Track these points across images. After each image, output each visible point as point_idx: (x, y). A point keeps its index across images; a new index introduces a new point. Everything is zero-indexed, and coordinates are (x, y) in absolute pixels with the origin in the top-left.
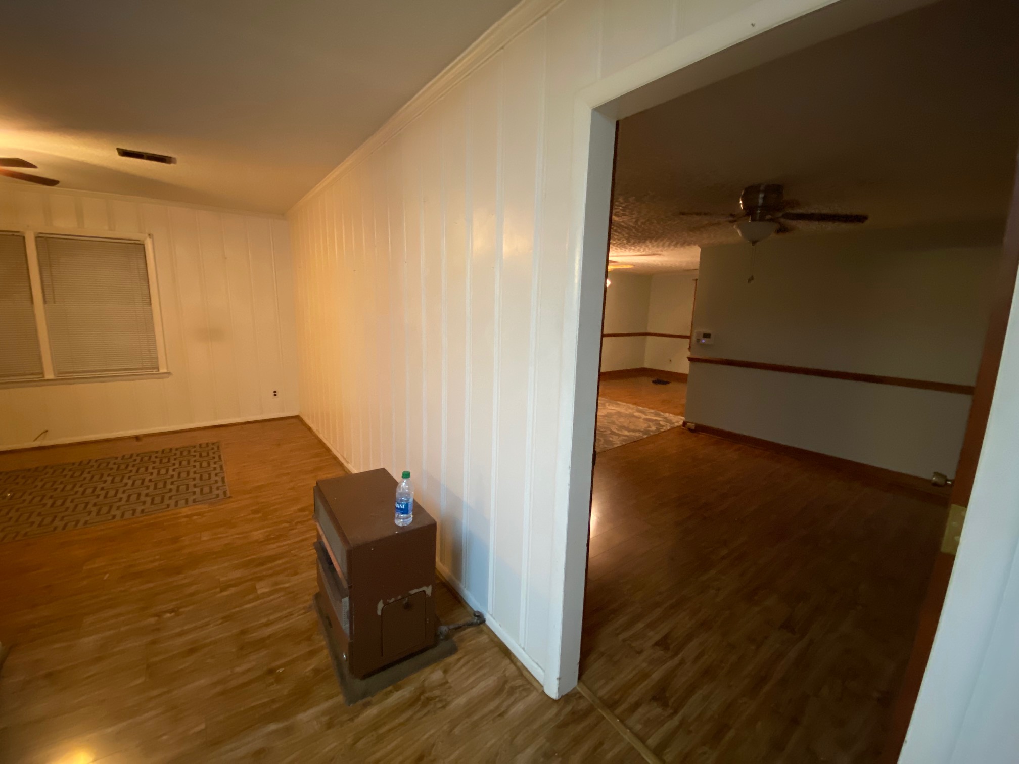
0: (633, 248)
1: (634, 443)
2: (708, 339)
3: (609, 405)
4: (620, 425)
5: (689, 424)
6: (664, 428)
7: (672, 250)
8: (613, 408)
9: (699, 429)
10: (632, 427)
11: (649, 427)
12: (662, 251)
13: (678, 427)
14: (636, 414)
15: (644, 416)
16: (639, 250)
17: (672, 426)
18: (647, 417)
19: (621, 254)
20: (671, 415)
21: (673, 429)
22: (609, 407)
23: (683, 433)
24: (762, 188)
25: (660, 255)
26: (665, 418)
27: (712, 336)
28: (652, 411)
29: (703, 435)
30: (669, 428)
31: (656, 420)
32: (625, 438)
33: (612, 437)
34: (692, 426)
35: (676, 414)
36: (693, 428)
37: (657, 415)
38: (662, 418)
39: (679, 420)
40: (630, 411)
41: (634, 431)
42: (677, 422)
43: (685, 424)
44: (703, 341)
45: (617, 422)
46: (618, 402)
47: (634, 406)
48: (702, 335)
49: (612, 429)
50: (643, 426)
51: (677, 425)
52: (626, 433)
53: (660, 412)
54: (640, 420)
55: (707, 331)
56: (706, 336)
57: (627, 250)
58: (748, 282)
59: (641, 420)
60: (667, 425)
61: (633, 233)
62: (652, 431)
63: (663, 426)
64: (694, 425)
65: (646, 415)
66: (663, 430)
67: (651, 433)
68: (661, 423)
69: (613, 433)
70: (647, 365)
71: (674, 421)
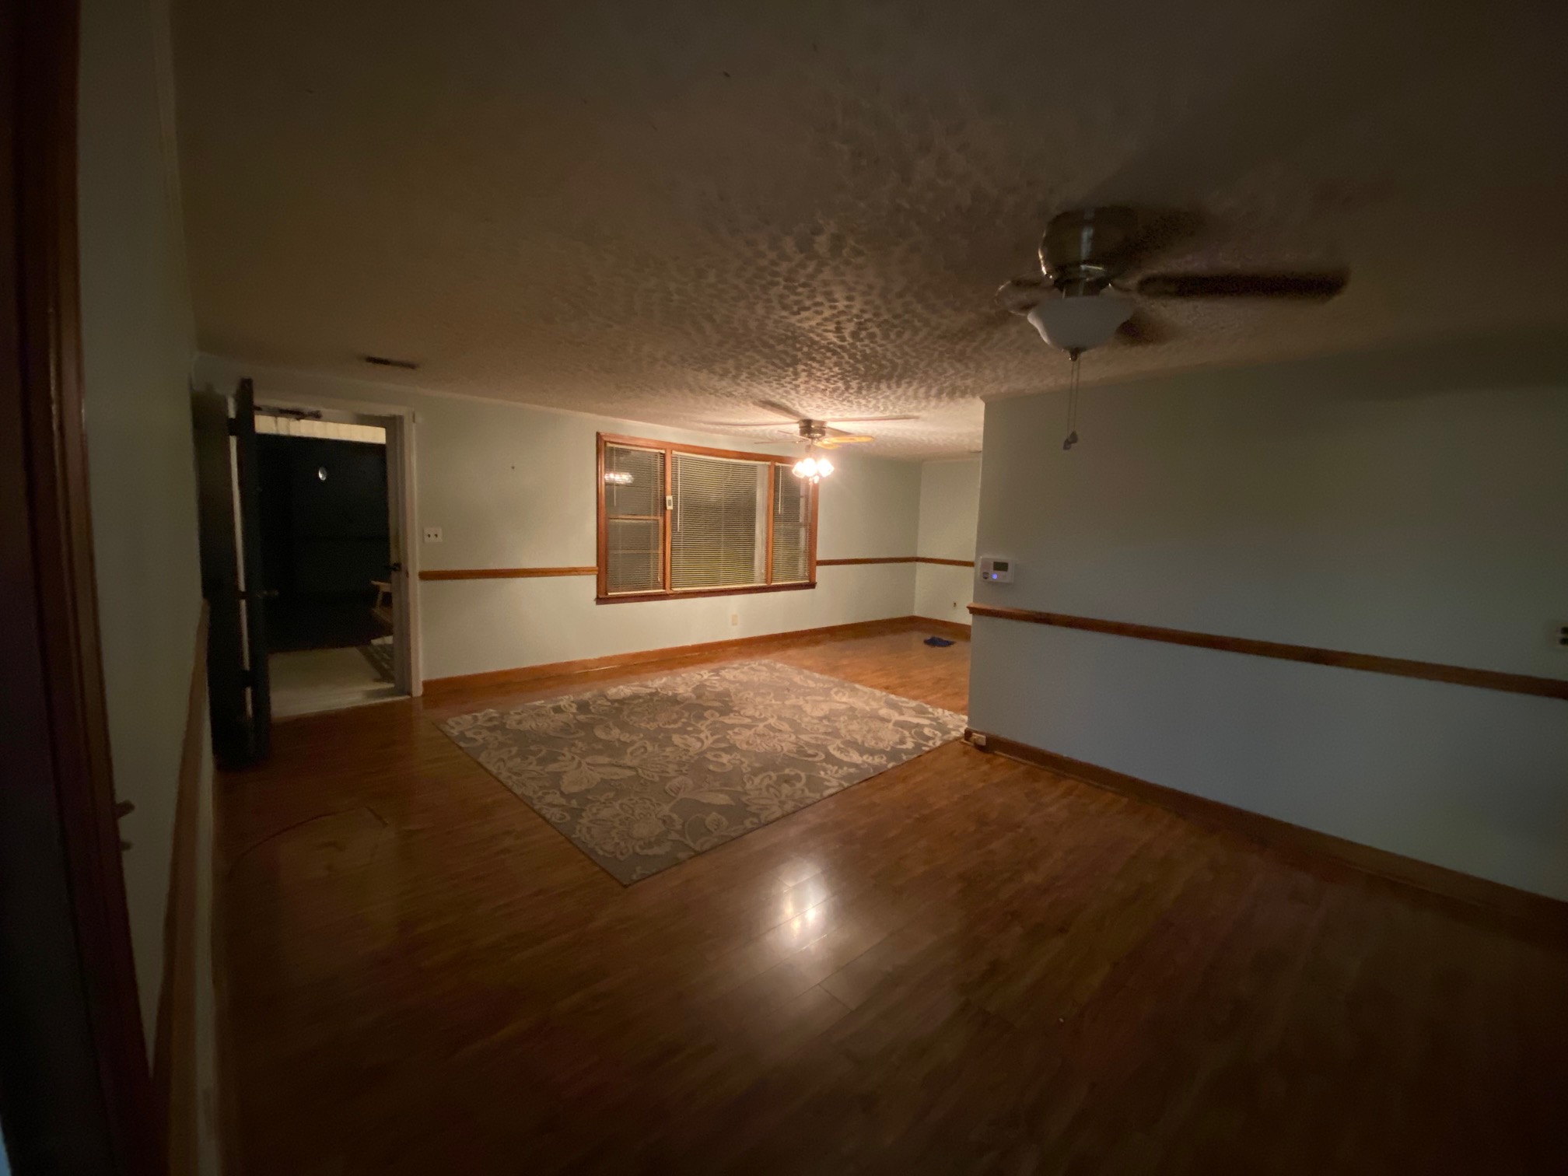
0: (863, 402)
1: (864, 784)
2: (1003, 573)
3: (836, 693)
4: (848, 738)
5: (976, 736)
6: (931, 743)
7: (935, 407)
8: (844, 699)
9: (992, 746)
10: (871, 743)
11: (902, 741)
12: (917, 409)
13: (957, 739)
14: (884, 712)
15: (896, 716)
16: (876, 408)
17: (946, 737)
18: (902, 718)
19: (848, 415)
20: (947, 713)
21: (946, 744)
22: (837, 698)
23: (966, 753)
24: (1089, 215)
25: (917, 418)
26: (936, 719)
27: (1010, 567)
28: (913, 704)
29: (1002, 758)
30: (938, 743)
31: (918, 725)
32: (852, 770)
33: (825, 770)
34: (981, 739)
35: (957, 710)
36: (984, 743)
37: (921, 712)
38: (928, 718)
39: (957, 723)
40: (874, 705)
41: (872, 752)
42: (956, 729)
43: (968, 734)
44: (995, 577)
45: (843, 732)
46: (857, 686)
47: (884, 693)
48: (992, 566)
49: (831, 749)
50: (889, 737)
51: (954, 734)
52: (856, 758)
53: (928, 706)
54: (886, 724)
55: (1001, 558)
56: (1001, 566)
57: (855, 407)
58: (1065, 448)
59: (890, 726)
60: (936, 735)
61: (848, 363)
62: (906, 752)
63: (928, 739)
64: (984, 737)
65: (901, 714)
66: (927, 749)
67: (904, 758)
68: (927, 731)
69: (830, 759)
70: (918, 612)
71: (951, 726)
